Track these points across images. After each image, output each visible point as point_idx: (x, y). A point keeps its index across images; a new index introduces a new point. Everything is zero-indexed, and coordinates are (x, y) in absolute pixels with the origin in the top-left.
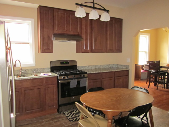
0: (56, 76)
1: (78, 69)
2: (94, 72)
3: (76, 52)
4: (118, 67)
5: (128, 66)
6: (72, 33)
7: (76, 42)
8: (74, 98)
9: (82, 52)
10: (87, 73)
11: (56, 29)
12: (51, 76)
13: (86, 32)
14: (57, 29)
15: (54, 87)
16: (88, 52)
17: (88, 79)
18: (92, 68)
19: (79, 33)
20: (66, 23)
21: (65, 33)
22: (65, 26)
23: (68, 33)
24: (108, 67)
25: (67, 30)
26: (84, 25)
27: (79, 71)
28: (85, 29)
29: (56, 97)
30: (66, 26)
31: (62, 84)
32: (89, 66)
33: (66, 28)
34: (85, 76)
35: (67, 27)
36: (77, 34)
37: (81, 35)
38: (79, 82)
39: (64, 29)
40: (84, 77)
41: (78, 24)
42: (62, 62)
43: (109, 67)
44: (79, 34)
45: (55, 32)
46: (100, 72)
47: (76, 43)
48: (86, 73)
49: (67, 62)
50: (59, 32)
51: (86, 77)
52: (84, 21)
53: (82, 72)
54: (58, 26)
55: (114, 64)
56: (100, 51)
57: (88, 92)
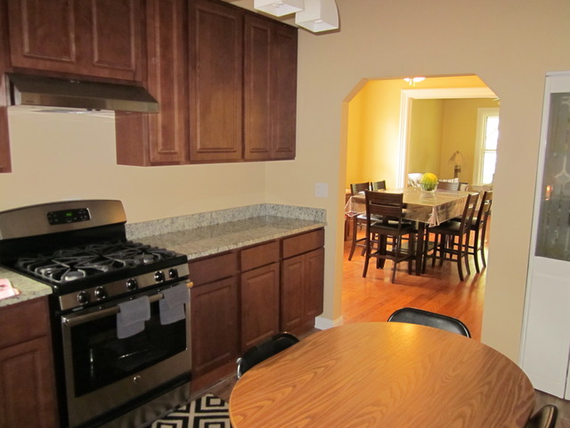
0: (43, 294)
1: (129, 237)
2: (214, 252)
3: (118, 163)
4: (279, 215)
5: (320, 213)
6: (105, 74)
7: (116, 115)
8: (138, 380)
9: (154, 164)
10: (185, 257)
11: (22, 45)
12: (16, 301)
13: (167, 74)
14: (27, 50)
15: (33, 351)
16: (177, 163)
17: (190, 284)
18: (184, 226)
19: (135, 74)
20: (72, 18)
21: (72, 69)
22: (67, 35)
23: (85, 72)
24: (241, 217)
25: (78, 58)
26: (158, 39)
28: (164, 56)
29: (46, 397)
30: (72, 36)
31: (75, 329)
33: (73, 48)
34: (180, 275)
35: (77, 39)
36: (129, 77)
37: (144, 86)
39: (67, 52)
40: (176, 280)
41: (133, 32)
42: (55, 213)
43: (248, 215)
44: (139, 79)
45: (19, 65)
48: (183, 259)
49: (77, 211)
50: (41, 65)
51: (184, 278)
52: (157, 18)
53: (162, 255)
54: (32, 32)
55: (261, 205)
56: (224, 156)
57: (243, 371)
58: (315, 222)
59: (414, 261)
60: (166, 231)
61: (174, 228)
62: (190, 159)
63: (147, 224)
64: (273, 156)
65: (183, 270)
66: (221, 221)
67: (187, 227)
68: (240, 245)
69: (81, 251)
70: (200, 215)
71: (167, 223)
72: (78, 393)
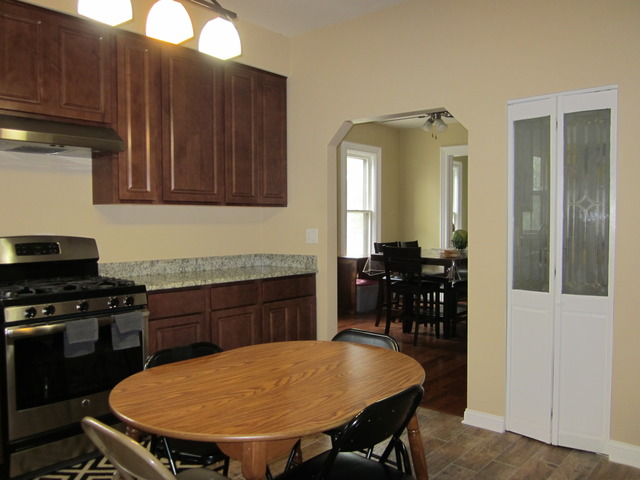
2: (178, 285)
3: (95, 203)
5: (311, 259)
6: (72, 114)
7: (94, 156)
8: (86, 403)
9: (123, 202)
10: (144, 287)
13: (138, 117)
16: (150, 202)
17: (146, 313)
19: (103, 116)
20: (40, 65)
21: (38, 109)
22: (35, 80)
25: (45, 100)
26: (129, 85)
27: (106, 281)
28: (134, 101)
30: (40, 80)
32: (152, 263)
33: (41, 91)
34: (137, 303)
35: (45, 83)
36: (98, 119)
37: (114, 127)
38: (105, 331)
39: (35, 95)
40: (131, 307)
42: (24, 245)
43: (240, 264)
44: (108, 120)
46: (203, 283)
47: (90, 162)
48: (142, 289)
49: (46, 245)
51: (141, 307)
52: (128, 67)
53: (120, 284)
55: (256, 256)
56: (201, 198)
60: (144, 273)
61: (154, 271)
62: (163, 200)
64: (260, 202)
65: (140, 299)
66: (208, 268)
67: (169, 271)
68: (209, 282)
70: (183, 260)
71: (146, 265)
72: (20, 406)
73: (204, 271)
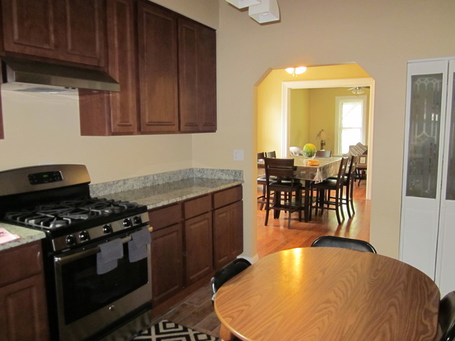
0: (38, 238)
2: (165, 203)
3: (82, 135)
4: (205, 176)
5: (239, 173)
6: (76, 59)
7: (80, 95)
8: (112, 309)
9: (114, 134)
10: (145, 207)
11: (13, 32)
12: (17, 244)
13: (123, 62)
14: (16, 37)
15: (31, 287)
16: (131, 134)
18: (133, 186)
19: (99, 61)
20: (51, 14)
21: (50, 55)
22: (47, 27)
23: (62, 58)
25: (57, 47)
26: (116, 33)
28: (120, 48)
30: (51, 28)
32: (125, 181)
33: (52, 38)
34: (143, 221)
35: (56, 31)
36: (94, 63)
37: (106, 70)
39: (47, 41)
41: (97, 28)
42: (34, 175)
43: (180, 178)
44: (102, 64)
45: (11, 50)
47: (77, 98)
49: (52, 173)
50: (28, 51)
51: (146, 224)
52: (115, 17)
53: (128, 206)
54: (21, 24)
55: (190, 169)
56: (165, 128)
57: (217, 287)
58: (234, 180)
59: (303, 211)
60: (119, 190)
61: (126, 188)
62: (140, 131)
63: (106, 185)
64: (200, 129)
65: (145, 217)
66: (161, 182)
67: (135, 187)
68: (184, 198)
69: (58, 206)
70: (145, 177)
71: (121, 183)
72: (68, 321)
73: (158, 185)
